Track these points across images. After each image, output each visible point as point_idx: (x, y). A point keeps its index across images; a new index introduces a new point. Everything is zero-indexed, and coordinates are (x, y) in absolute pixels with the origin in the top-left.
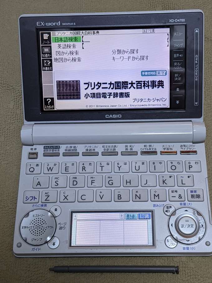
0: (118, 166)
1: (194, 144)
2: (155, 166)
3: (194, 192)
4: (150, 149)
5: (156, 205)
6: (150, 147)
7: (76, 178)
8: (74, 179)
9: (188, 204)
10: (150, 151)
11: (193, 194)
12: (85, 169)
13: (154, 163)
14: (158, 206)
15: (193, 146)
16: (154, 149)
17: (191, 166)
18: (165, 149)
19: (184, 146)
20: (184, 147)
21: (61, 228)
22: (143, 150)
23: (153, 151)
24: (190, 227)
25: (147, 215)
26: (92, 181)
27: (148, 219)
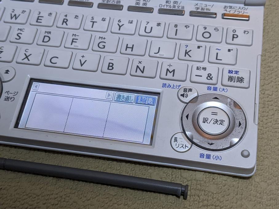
0: (118, 24)
1: (246, 7)
2: (177, 30)
3: (234, 72)
4: (174, 7)
5: (167, 85)
6: (175, 5)
7: (50, 33)
8: (46, 34)
9: (221, 90)
10: (174, 9)
11: (231, 75)
12: (67, 23)
13: (176, 26)
14: (169, 86)
15: (244, 9)
16: (180, 8)
17: (235, 36)
18: (198, 8)
19: (231, 7)
20: (230, 10)
21: (8, 99)
22: (163, 7)
23: (178, 9)
24: (219, 123)
25: (151, 100)
26: (73, 39)
27: (151, 105)
